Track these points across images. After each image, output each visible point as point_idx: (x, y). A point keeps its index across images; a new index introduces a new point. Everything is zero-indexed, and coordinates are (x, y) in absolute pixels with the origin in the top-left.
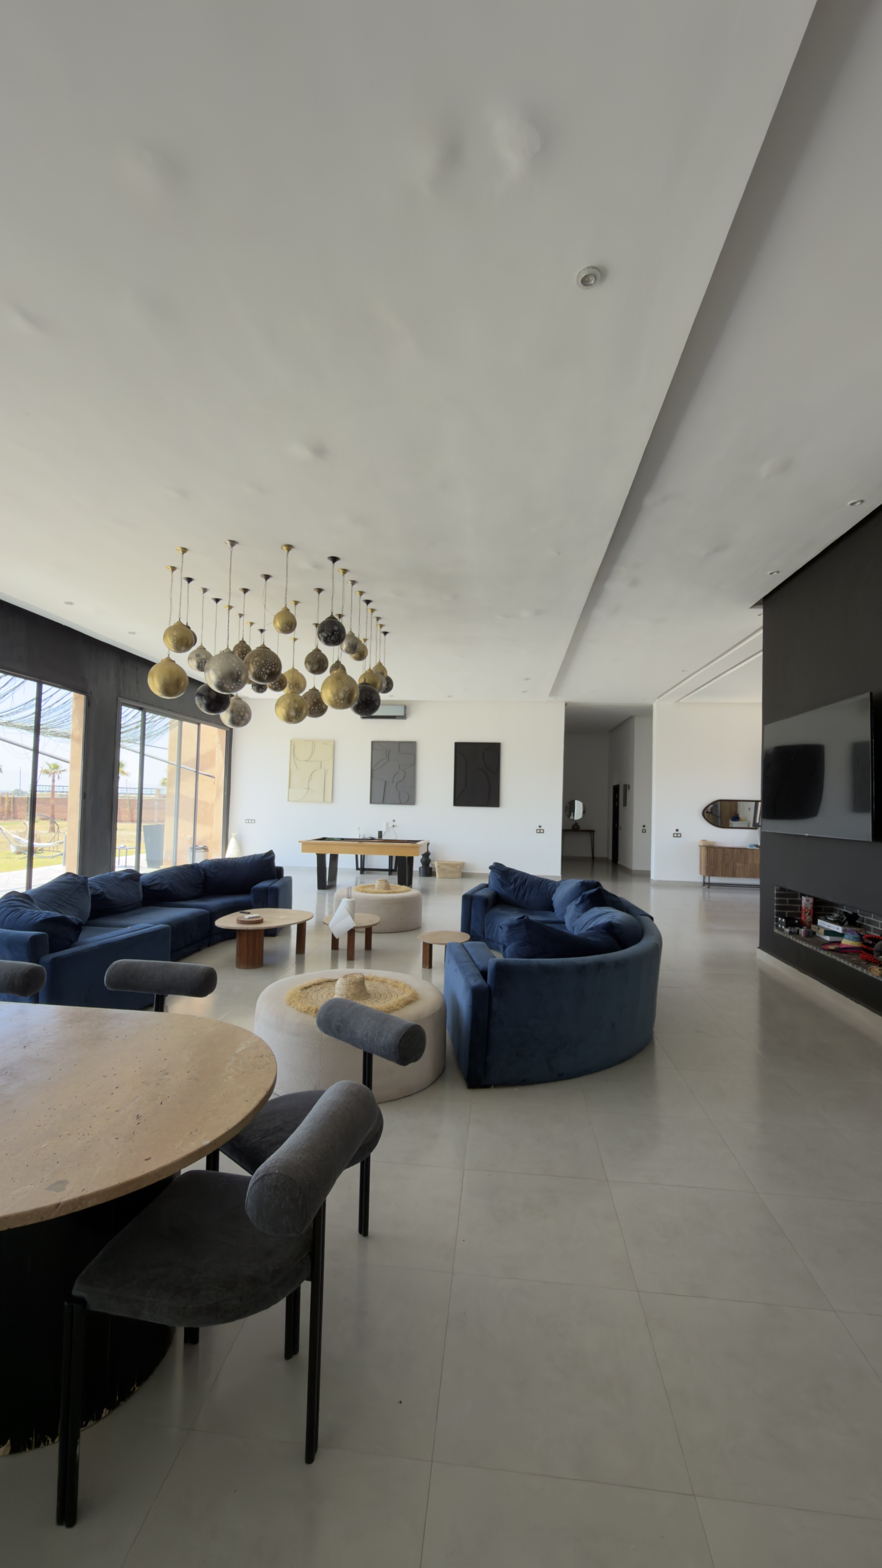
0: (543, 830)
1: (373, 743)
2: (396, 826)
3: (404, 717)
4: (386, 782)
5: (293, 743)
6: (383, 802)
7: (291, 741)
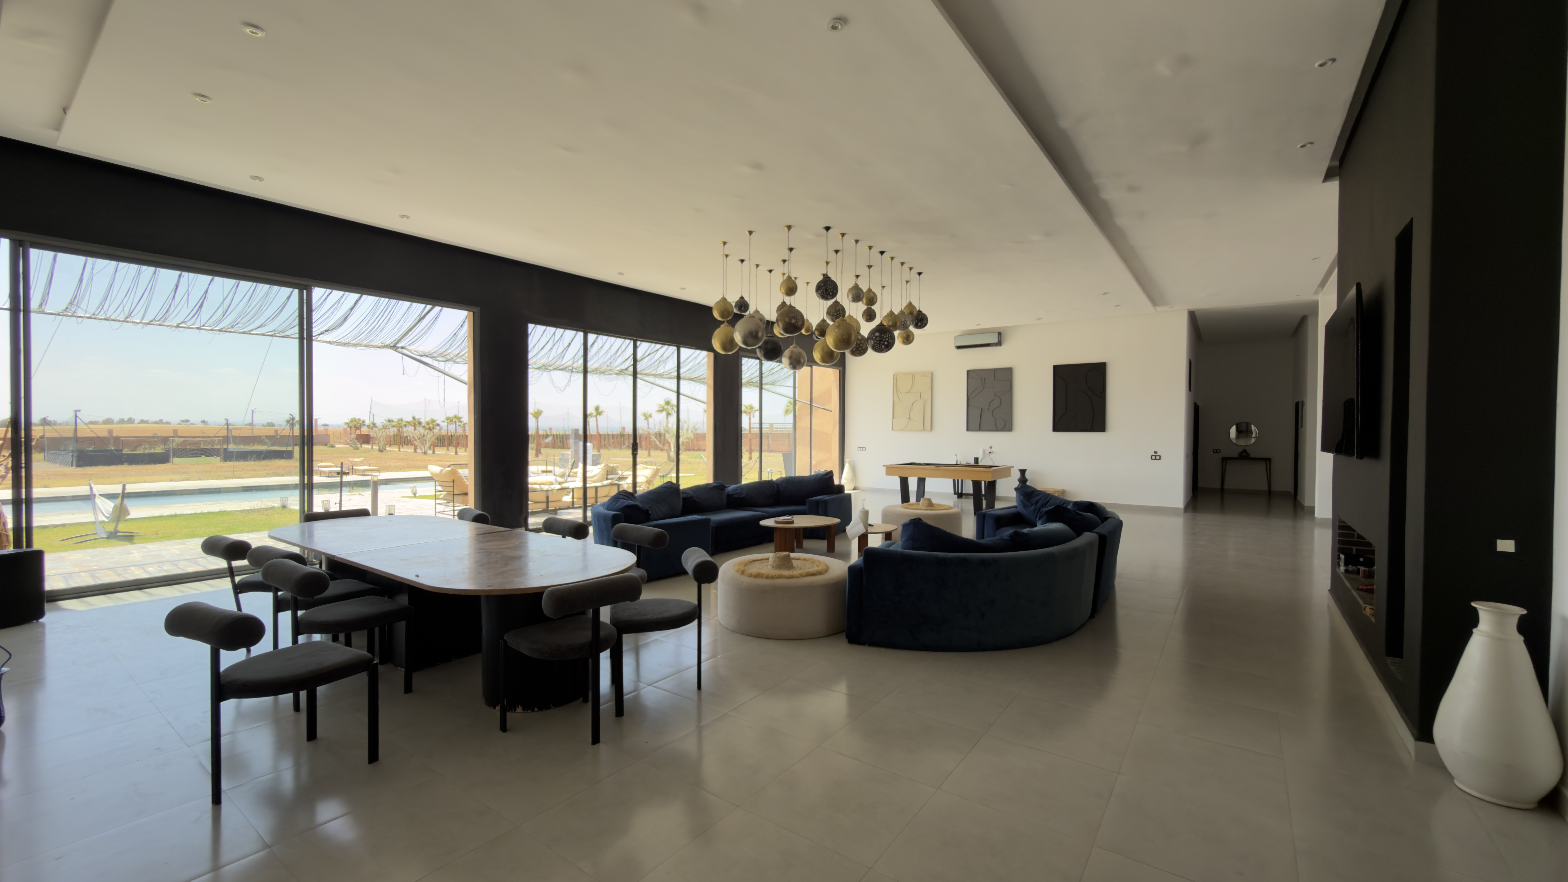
0: (1160, 456)
1: (968, 371)
2: (993, 452)
3: (999, 343)
4: (982, 409)
5: (895, 377)
6: (980, 429)
7: (894, 375)
